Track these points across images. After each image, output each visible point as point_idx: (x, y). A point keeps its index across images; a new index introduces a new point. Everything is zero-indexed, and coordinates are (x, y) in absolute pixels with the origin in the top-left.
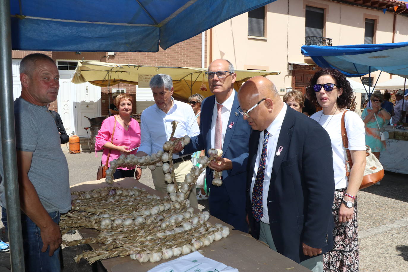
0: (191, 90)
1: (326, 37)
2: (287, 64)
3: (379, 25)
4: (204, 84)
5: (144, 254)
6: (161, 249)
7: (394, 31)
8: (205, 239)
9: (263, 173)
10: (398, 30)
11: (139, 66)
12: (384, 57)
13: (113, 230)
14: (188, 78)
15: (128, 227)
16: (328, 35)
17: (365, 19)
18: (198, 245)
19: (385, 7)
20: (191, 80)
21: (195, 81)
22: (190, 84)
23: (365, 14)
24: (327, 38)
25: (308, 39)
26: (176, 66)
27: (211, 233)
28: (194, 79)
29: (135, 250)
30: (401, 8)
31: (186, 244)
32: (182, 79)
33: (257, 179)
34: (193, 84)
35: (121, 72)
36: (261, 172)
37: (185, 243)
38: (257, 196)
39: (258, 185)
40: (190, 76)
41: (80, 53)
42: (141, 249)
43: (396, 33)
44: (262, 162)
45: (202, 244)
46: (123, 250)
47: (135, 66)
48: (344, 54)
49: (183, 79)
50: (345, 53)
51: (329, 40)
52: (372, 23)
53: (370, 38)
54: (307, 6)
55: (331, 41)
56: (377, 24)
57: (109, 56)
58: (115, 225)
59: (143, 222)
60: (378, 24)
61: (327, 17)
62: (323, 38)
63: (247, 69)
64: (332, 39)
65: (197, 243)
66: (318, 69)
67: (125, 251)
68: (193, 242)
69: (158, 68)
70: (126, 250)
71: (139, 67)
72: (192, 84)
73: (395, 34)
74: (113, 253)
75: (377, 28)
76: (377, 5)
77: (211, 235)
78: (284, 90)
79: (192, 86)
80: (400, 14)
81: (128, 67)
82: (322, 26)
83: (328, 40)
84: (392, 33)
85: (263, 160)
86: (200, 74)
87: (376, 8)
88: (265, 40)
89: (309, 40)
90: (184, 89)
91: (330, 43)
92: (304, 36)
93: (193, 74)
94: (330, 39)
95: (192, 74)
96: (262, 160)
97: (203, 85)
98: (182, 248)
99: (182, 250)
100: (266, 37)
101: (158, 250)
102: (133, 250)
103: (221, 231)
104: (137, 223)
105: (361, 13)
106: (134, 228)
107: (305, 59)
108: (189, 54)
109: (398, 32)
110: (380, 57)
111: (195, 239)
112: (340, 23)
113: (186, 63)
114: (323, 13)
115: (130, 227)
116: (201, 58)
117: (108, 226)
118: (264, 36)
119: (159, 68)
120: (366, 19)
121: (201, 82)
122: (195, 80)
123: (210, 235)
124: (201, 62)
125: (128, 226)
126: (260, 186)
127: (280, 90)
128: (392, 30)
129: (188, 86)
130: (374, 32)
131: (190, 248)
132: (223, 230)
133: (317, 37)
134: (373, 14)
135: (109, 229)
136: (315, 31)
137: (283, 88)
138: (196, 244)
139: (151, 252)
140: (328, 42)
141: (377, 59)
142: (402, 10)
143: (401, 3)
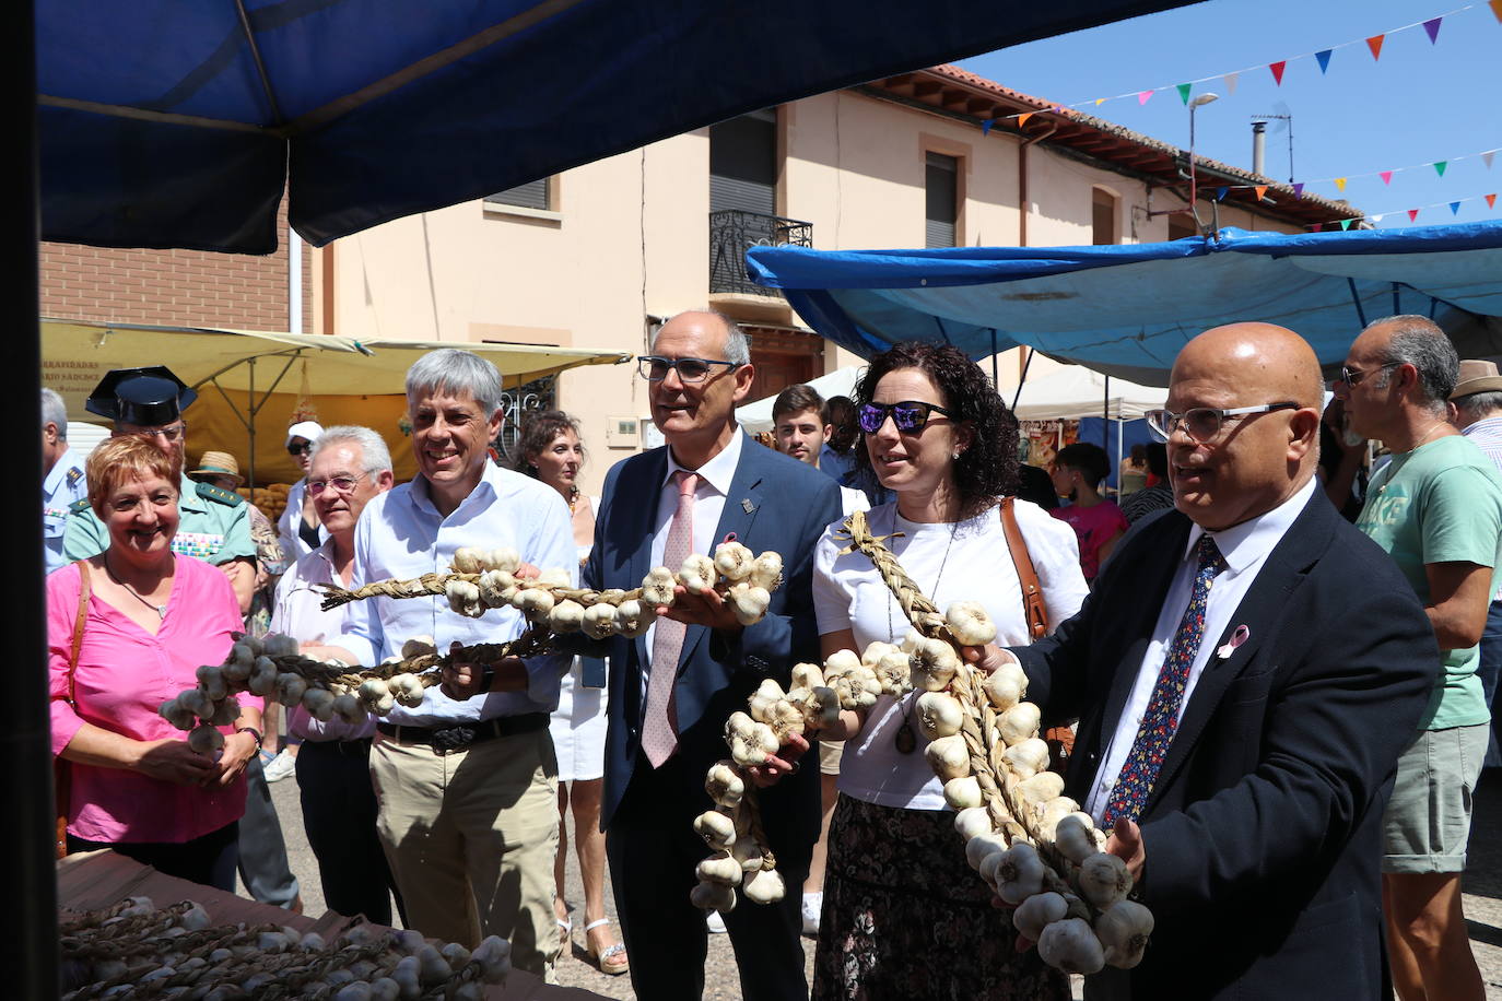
0: (252, 431)
1: (789, 217)
2: (642, 321)
3: (974, 177)
4: (305, 404)
7: (1023, 203)
9: (1171, 710)
10: (1037, 203)
12: (1060, 296)
14: (236, 380)
16: (794, 210)
17: (924, 153)
19: (987, 114)
20: (248, 388)
21: (269, 393)
22: (243, 405)
23: (923, 137)
24: (792, 221)
25: (722, 222)
26: (174, 321)
28: (262, 385)
30: (1042, 124)
32: (206, 380)
33: (1142, 733)
34: (260, 406)
36: (1163, 706)
38: (1133, 800)
39: (1147, 757)
40: (245, 368)
43: (1031, 212)
44: (1174, 667)
48: (924, 282)
49: (210, 383)
50: (926, 278)
51: (800, 229)
52: (948, 168)
53: (945, 227)
55: (807, 233)
56: (968, 175)
60: (971, 173)
61: (789, 140)
62: (778, 220)
63: (484, 342)
64: (811, 225)
66: (760, 343)
69: (103, 331)
72: (255, 406)
73: (1028, 214)
75: (969, 187)
76: (962, 106)
78: (632, 428)
79: (253, 412)
80: (1038, 144)
82: (770, 173)
83: (796, 227)
84: (1017, 212)
85: (1178, 657)
86: (291, 362)
87: (959, 115)
88: (555, 224)
89: (725, 227)
90: (212, 426)
91: (804, 239)
92: (707, 210)
93: (258, 359)
94: (804, 225)
95: (252, 361)
96: (1173, 659)
97: (302, 409)
100: (558, 210)
105: (911, 131)
107: (711, 303)
108: (231, 272)
109: (1035, 207)
110: (1046, 295)
112: (838, 162)
113: (217, 310)
114: (773, 121)
116: (286, 291)
118: (546, 206)
119: (110, 328)
120: (928, 153)
121: (295, 395)
122: (267, 389)
124: (286, 311)
126: (1154, 759)
127: (617, 428)
128: (1017, 201)
129: (237, 412)
130: (958, 204)
133: (755, 215)
134: (951, 135)
136: (747, 192)
137: (627, 419)
140: (795, 234)
141: (1033, 304)
142: (1046, 129)
143: (1040, 104)
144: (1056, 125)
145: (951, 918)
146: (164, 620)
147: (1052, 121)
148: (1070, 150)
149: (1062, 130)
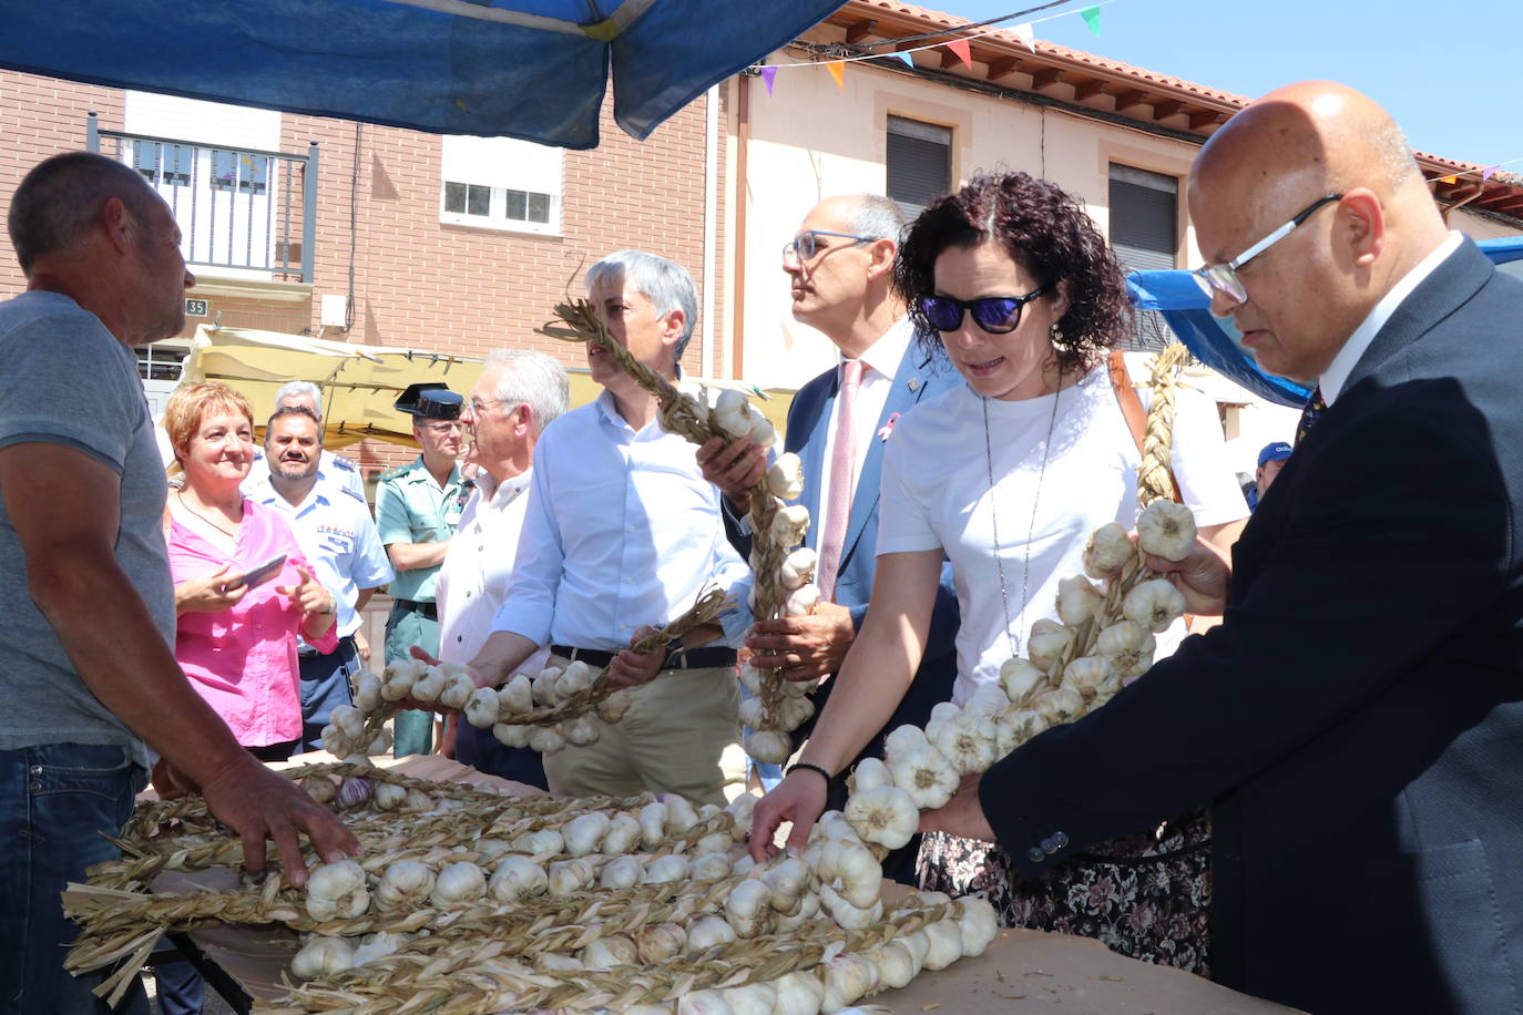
5: (576, 1009)
6: (670, 986)
8: (887, 951)
11: (451, 360)
13: (377, 921)
15: (459, 902)
18: (858, 977)
27: (909, 921)
29: (523, 987)
30: (1465, 188)
31: (792, 970)
35: (373, 390)
37: (792, 961)
41: (204, 313)
42: (560, 983)
45: (874, 977)
46: (454, 989)
47: (435, 359)
54: (1113, 165)
57: (323, 330)
58: (388, 893)
59: (537, 884)
65: (851, 967)
67: (468, 995)
68: (827, 958)
70: (470, 986)
71: (453, 364)
74: (400, 1005)
77: (912, 932)
80: (1461, 207)
81: (407, 360)
98: (776, 991)
99: (777, 999)
101: (654, 989)
102: (512, 989)
103: (953, 919)
104: (505, 888)
106: (490, 909)
111: (838, 947)
114: (1173, 191)
115: (470, 909)
117: (349, 898)
123: (907, 934)
125: (458, 904)
131: (816, 993)
132: (963, 911)
135: (355, 921)
138: (848, 973)
139: (612, 1000)
142: (1469, 193)
143: (1464, 166)
144: (1482, 187)
145: (1092, 879)
146: (239, 544)
147: (1477, 184)
148: (1498, 215)
149: (1489, 193)
